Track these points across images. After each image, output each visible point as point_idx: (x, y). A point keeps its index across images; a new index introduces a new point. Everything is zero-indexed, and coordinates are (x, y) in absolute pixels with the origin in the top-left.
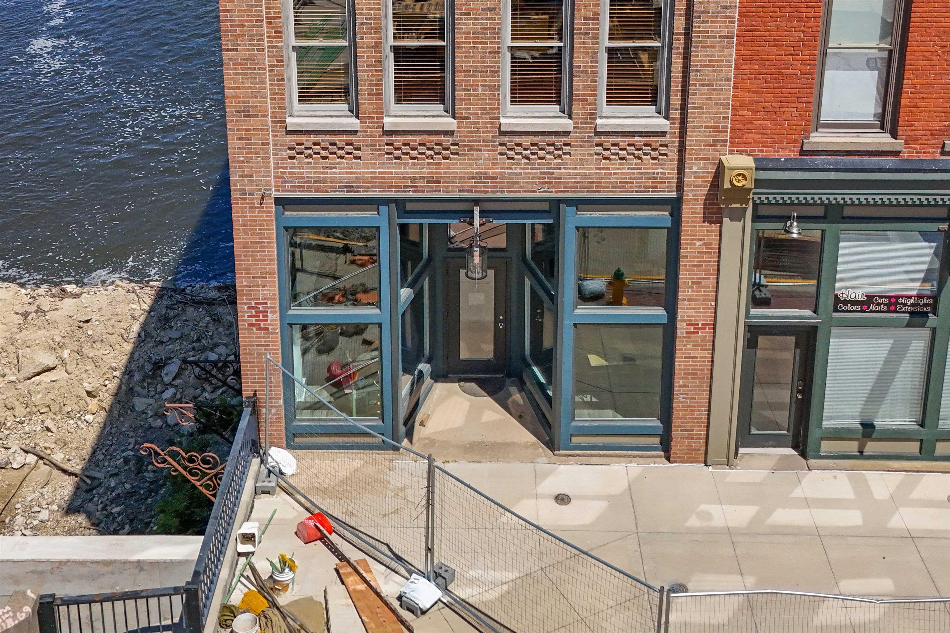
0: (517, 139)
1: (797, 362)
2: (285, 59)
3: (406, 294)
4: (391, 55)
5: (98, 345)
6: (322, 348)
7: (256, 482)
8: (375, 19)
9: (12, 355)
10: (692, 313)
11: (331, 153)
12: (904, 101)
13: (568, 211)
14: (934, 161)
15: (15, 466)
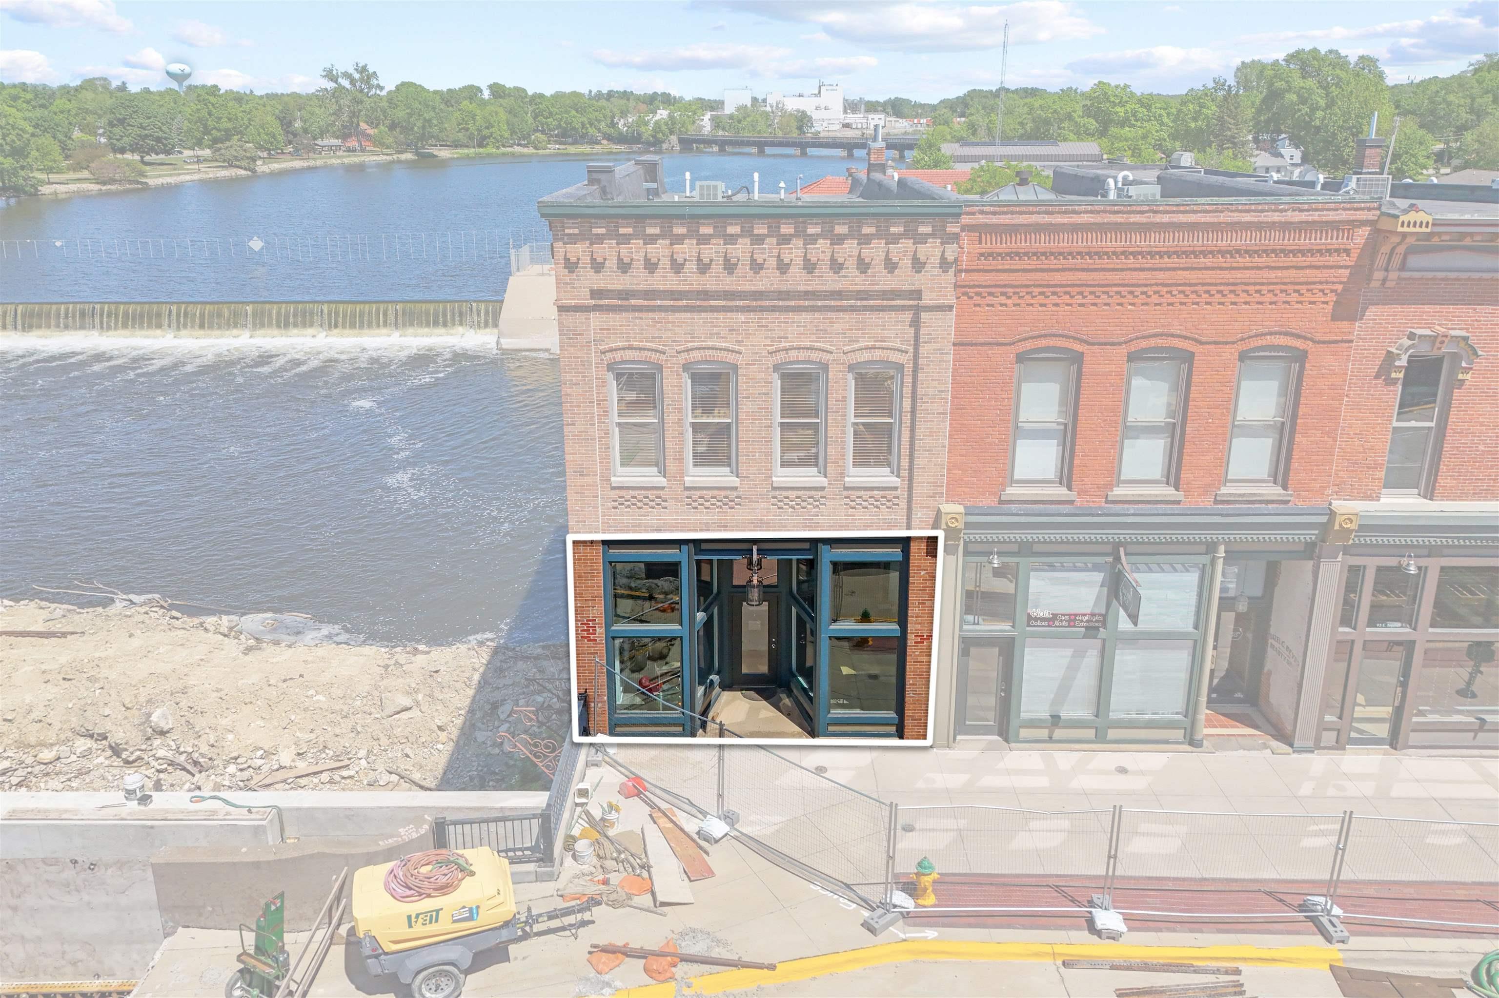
0: (785, 493)
1: (1001, 664)
2: (611, 432)
3: (700, 616)
4: (690, 430)
5: (446, 690)
6: (634, 669)
7: (587, 757)
8: (678, 401)
9: (376, 698)
10: (918, 626)
11: (645, 504)
12: (1077, 462)
13: (823, 548)
14: (1100, 508)
15: (381, 783)
